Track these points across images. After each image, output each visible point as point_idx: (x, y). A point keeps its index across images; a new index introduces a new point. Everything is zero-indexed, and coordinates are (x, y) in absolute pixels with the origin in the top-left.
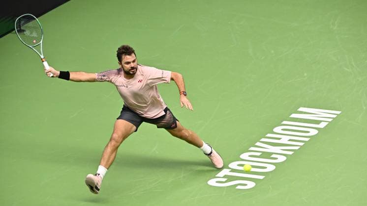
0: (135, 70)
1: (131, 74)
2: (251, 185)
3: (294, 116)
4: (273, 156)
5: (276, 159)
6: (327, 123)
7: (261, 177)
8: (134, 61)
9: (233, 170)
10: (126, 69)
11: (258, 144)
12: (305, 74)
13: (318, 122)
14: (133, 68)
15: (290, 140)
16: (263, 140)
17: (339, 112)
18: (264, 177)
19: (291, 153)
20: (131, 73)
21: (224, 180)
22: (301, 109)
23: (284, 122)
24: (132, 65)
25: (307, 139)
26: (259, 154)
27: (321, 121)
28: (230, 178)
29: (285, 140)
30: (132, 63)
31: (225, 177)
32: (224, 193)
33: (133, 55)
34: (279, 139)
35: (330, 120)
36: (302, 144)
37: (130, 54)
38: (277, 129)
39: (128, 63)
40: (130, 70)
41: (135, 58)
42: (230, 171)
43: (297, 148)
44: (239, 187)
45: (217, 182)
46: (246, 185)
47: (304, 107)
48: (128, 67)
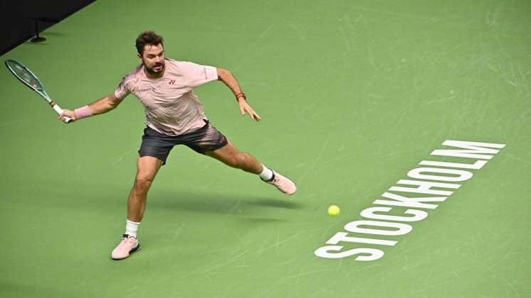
0: (161, 67)
1: (154, 72)
2: (377, 254)
3: (436, 152)
4: (409, 211)
5: (413, 215)
6: (485, 162)
7: (392, 243)
8: (160, 55)
9: (351, 234)
10: (148, 65)
11: (386, 195)
12: (452, 92)
13: (473, 161)
14: (158, 64)
15: (432, 188)
16: (393, 188)
17: (502, 146)
18: (396, 242)
19: (434, 207)
20: (156, 71)
21: (339, 248)
22: (447, 143)
23: (423, 163)
24: (158, 59)
25: (457, 186)
26: (387, 210)
27: (476, 160)
28: (346, 246)
29: (424, 188)
30: (157, 57)
31: (339, 243)
32: (340, 267)
33: (160, 45)
34: (417, 187)
35: (489, 157)
36: (449, 193)
37: (156, 44)
38: (414, 173)
39: (153, 56)
40: (154, 66)
41: (162, 50)
42: (347, 236)
43: (442, 199)
44: (360, 258)
45: (328, 252)
46: (370, 255)
47: (452, 139)
48: (151, 61)
